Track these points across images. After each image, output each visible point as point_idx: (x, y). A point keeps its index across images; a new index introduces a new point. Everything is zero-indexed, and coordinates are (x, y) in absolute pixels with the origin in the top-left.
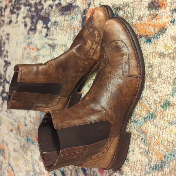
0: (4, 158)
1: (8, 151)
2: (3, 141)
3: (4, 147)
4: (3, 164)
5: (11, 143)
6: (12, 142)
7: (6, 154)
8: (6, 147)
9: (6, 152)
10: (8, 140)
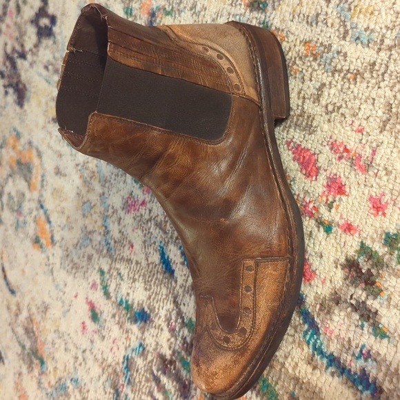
0: (29, 185)
1: (40, 172)
2: (30, 143)
3: (30, 158)
4: (23, 201)
5: (50, 152)
6: (53, 151)
7: (34, 177)
8: (36, 161)
9: (34, 171)
10: (43, 142)
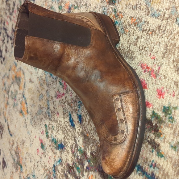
0: (19, 87)
1: (24, 81)
2: (20, 68)
3: (20, 75)
4: (17, 94)
6: (29, 71)
7: (21, 83)
8: (22, 76)
9: (21, 81)
10: (25, 67)
